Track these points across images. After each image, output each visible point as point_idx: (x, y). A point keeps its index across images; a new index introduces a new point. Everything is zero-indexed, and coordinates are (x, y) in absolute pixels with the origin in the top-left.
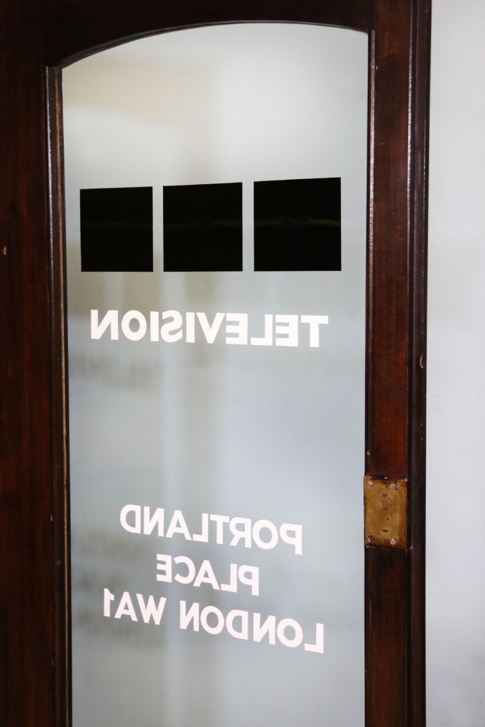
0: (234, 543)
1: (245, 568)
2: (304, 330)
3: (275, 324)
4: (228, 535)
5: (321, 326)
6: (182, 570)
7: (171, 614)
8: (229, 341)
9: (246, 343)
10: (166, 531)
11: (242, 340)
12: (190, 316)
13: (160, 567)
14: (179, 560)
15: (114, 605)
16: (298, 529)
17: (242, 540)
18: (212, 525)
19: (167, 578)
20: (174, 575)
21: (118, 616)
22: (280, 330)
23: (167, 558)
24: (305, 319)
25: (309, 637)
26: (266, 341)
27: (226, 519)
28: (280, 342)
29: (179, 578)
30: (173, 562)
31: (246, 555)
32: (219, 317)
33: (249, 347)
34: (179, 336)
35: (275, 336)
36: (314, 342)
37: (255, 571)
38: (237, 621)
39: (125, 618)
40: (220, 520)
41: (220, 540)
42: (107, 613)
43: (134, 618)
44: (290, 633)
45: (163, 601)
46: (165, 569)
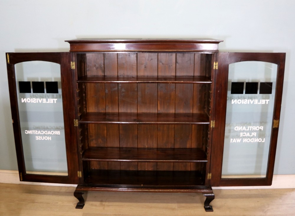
0: (253, 130)
1: (254, 133)
2: (266, 102)
3: (261, 101)
4: (252, 129)
5: (268, 101)
6: (244, 134)
7: (242, 141)
8: (255, 103)
10: (242, 129)
11: (257, 103)
12: (249, 100)
15: (232, 141)
16: (262, 127)
17: (254, 130)
18: (250, 128)
19: (242, 136)
21: (233, 142)
24: (266, 100)
25: (263, 140)
26: (260, 103)
27: (252, 127)
29: (244, 136)
31: (254, 131)
32: (253, 100)
34: (246, 103)
35: (262, 103)
36: (267, 103)
37: (256, 133)
38: (252, 140)
39: (234, 142)
40: (251, 127)
42: (231, 142)
43: (236, 142)
44: (260, 140)
45: (241, 139)
46: (241, 134)
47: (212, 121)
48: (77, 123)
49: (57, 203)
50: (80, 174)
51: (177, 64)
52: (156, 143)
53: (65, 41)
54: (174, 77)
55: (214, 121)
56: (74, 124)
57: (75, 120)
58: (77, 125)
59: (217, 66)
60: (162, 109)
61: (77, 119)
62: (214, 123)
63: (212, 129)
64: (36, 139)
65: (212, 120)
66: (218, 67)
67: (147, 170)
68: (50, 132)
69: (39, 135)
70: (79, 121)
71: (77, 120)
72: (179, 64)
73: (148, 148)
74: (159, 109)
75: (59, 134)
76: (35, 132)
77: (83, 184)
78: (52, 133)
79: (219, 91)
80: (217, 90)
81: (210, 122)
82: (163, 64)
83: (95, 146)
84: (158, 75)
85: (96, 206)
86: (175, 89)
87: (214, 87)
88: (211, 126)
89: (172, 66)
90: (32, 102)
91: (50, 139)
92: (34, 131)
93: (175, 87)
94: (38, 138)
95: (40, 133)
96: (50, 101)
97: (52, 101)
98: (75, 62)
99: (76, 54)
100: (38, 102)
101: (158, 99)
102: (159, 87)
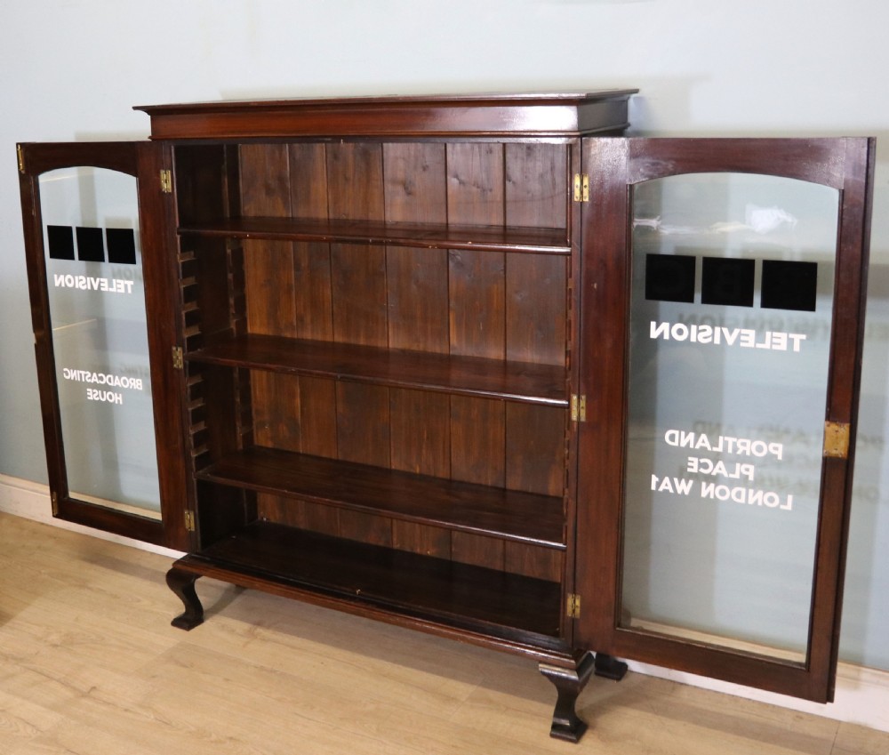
0: (739, 452)
1: (745, 466)
2: (790, 342)
3: (772, 337)
4: (735, 449)
5: (801, 341)
6: (705, 465)
7: (696, 490)
8: (742, 344)
9: (753, 346)
10: (695, 444)
11: (751, 344)
12: (717, 329)
13: (690, 464)
14: (702, 461)
15: (658, 484)
16: (780, 446)
17: (745, 452)
18: (726, 443)
19: (695, 470)
20: (699, 468)
21: (661, 489)
22: (775, 340)
23: (695, 460)
24: (791, 336)
25: (784, 501)
26: (767, 346)
27: (735, 440)
28: (774, 347)
29: (702, 470)
30: (699, 462)
31: (744, 459)
32: (736, 331)
33: (755, 349)
34: (710, 340)
35: (772, 343)
36: (797, 348)
37: (752, 468)
38: (739, 495)
39: (666, 491)
40: (731, 440)
41: (730, 451)
42: (653, 487)
43: (671, 491)
44: (771, 500)
45: (691, 482)
46: (693, 465)
47: (575, 398)
48: (181, 358)
49: (139, 601)
50: (190, 520)
51: (507, 182)
53: (135, 108)
54: (501, 231)
55: (583, 397)
56: (172, 362)
57: (174, 348)
58: (181, 366)
59: (586, 191)
60: (464, 343)
61: (180, 346)
62: (583, 403)
63: (575, 426)
64: (89, 398)
65: (574, 393)
66: (589, 192)
67: (418, 551)
68: (120, 379)
69: (94, 386)
70: (184, 352)
71: (179, 349)
72: (514, 183)
73: (421, 475)
74: (454, 341)
75: (141, 389)
76: (85, 375)
77: (197, 553)
78: (125, 382)
79: (595, 286)
80: (589, 282)
81: (569, 400)
82: (461, 182)
83: (270, 445)
84: (449, 222)
85: (232, 631)
86: (505, 273)
87: (578, 269)
88: (574, 417)
89: (491, 190)
90: (77, 287)
91: (119, 401)
92: (83, 373)
93: (505, 266)
94: (94, 393)
95: (97, 380)
96: (119, 286)
97: (122, 286)
98: (172, 171)
99: (173, 147)
100: (89, 288)
101: (451, 305)
102: (451, 264)
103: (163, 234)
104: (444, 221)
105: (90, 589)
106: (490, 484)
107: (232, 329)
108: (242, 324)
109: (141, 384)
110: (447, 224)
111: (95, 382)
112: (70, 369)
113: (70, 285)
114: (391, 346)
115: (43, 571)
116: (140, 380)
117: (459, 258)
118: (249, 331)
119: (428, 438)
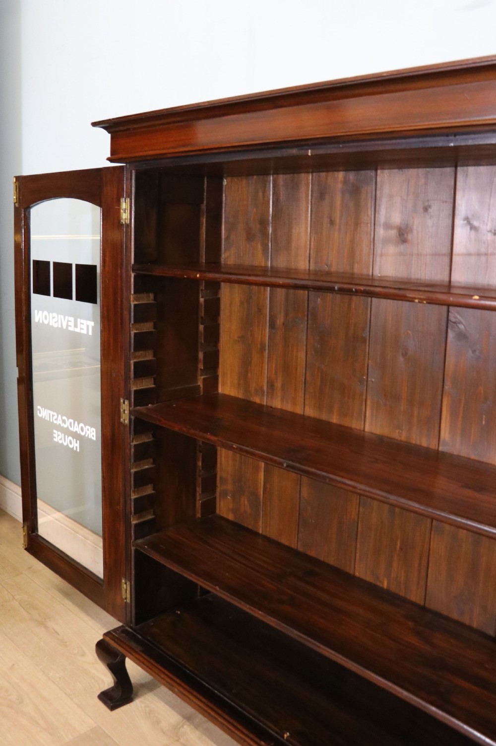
48: (127, 412)
50: (126, 591)
52: (422, 583)
53: (95, 124)
56: (119, 417)
57: (122, 401)
58: (127, 422)
60: (458, 439)
61: (127, 399)
64: (54, 440)
68: (78, 424)
69: (59, 428)
70: (130, 406)
71: (127, 403)
73: (388, 592)
74: (445, 434)
75: (94, 439)
76: (53, 416)
77: (131, 628)
78: (82, 429)
83: (231, 517)
84: (453, 280)
90: (51, 324)
91: (77, 448)
92: (51, 413)
94: (58, 435)
95: (61, 422)
96: (82, 326)
97: (84, 327)
98: (131, 200)
99: (133, 171)
100: (60, 326)
101: (446, 387)
102: (451, 335)
103: (119, 271)
104: (447, 279)
105: (46, 627)
106: (475, 625)
107: (199, 385)
108: (213, 381)
109: (94, 434)
110: (450, 281)
111: (60, 424)
112: (42, 408)
113: (46, 322)
114: (367, 429)
115: (17, 597)
116: (94, 430)
117: (461, 327)
118: (220, 391)
119: (401, 549)
